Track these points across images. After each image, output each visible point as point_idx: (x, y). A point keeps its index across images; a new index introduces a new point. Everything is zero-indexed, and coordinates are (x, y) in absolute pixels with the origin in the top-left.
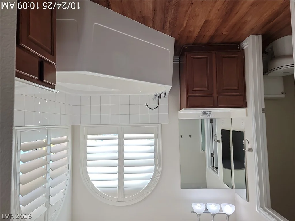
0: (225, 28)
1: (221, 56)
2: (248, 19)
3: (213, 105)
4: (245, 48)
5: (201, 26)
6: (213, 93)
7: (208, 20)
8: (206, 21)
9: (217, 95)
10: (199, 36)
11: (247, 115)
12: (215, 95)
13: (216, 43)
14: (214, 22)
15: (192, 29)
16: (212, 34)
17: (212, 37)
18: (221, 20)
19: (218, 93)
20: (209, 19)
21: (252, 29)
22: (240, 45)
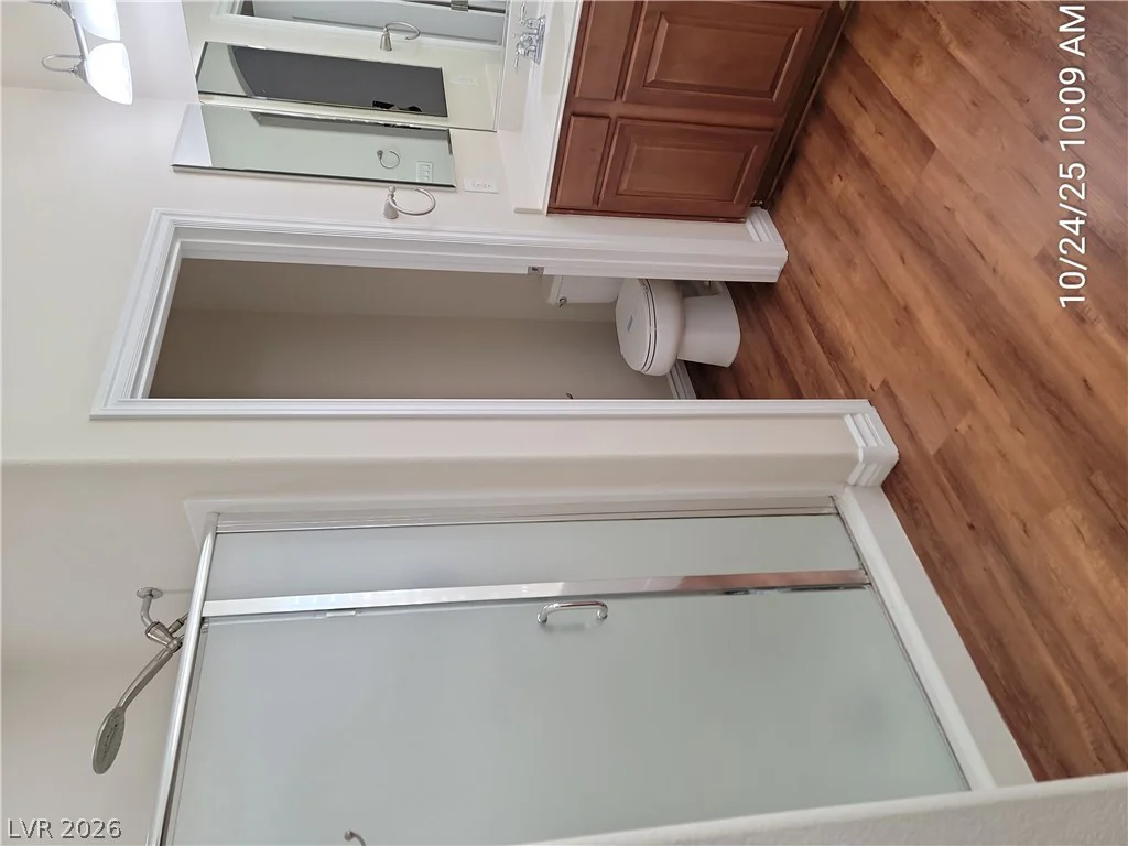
0: (861, 195)
1: (755, 147)
2: (857, 278)
3: (580, 98)
4: (749, 225)
5: (916, 119)
6: (627, 102)
7: (929, 159)
8: (927, 147)
9: (613, 115)
10: (873, 83)
11: (518, 211)
12: (616, 109)
13: (804, 129)
14: (908, 171)
15: (922, 73)
16: (856, 141)
17: (841, 134)
18: (902, 201)
19: (624, 121)
20: (930, 163)
21: (810, 269)
22: (763, 207)
